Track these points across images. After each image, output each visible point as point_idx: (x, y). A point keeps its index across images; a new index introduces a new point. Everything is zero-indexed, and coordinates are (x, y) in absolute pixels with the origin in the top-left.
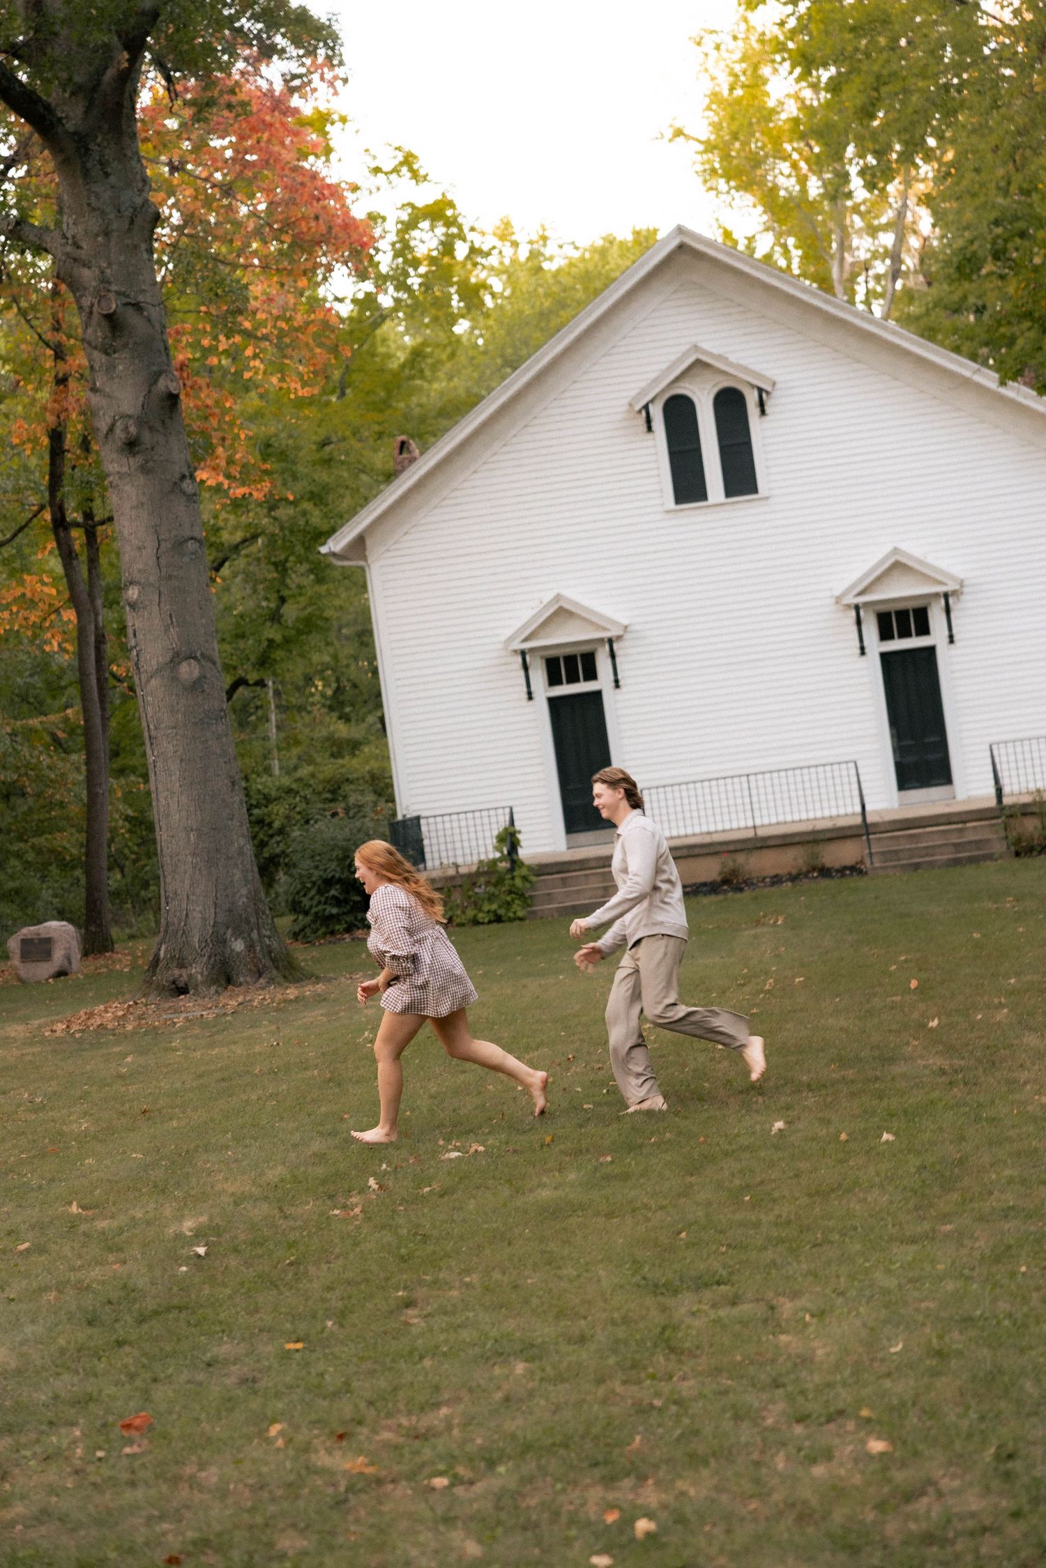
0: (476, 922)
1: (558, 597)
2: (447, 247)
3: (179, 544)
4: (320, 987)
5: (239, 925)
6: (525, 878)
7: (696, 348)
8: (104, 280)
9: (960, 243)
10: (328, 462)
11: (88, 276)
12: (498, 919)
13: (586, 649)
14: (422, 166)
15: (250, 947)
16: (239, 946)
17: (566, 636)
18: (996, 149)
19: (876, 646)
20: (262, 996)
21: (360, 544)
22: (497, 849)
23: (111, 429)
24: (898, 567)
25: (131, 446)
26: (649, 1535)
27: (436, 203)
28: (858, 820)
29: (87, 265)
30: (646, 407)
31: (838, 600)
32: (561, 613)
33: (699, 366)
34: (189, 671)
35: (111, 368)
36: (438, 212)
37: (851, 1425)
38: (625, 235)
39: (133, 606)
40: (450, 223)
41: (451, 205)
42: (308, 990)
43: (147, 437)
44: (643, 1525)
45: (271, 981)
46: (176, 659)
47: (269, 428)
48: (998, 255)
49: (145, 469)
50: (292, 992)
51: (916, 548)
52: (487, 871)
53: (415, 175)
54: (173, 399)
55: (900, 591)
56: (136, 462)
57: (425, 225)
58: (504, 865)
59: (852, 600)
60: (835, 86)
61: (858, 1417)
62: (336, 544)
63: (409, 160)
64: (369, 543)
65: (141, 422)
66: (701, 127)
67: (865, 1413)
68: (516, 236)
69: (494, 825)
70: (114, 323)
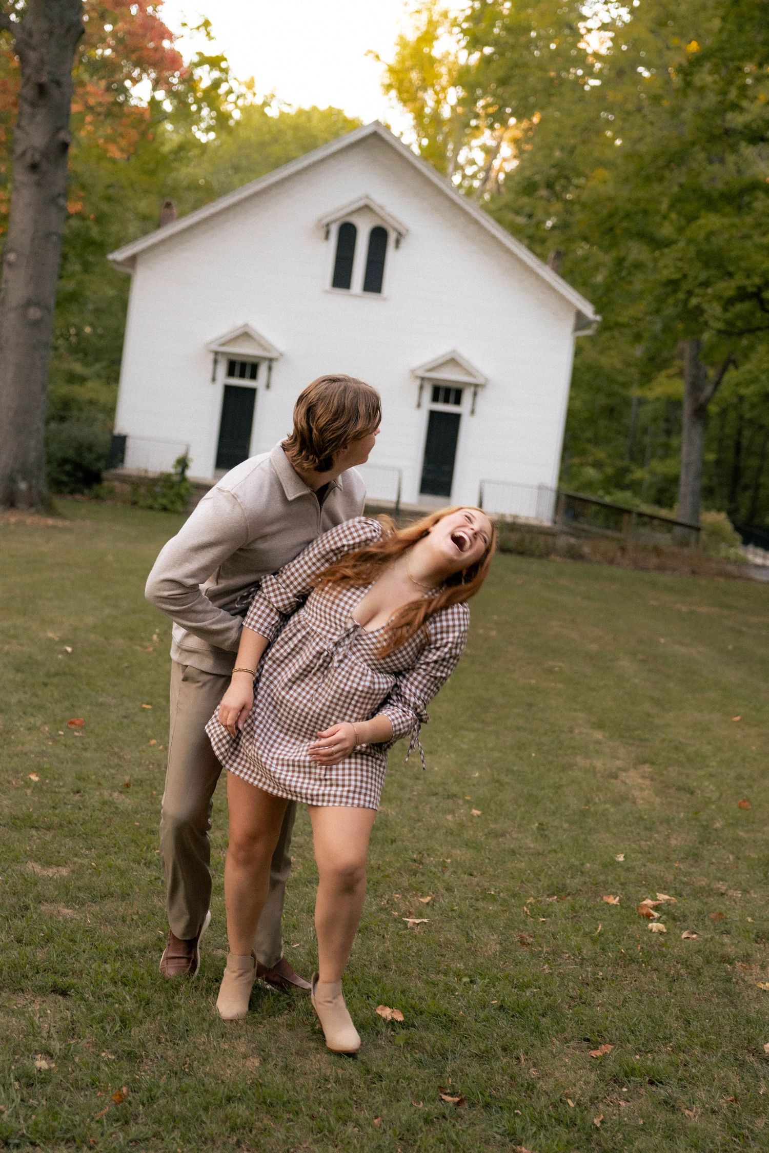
0: (151, 508)
1: (246, 325)
2: (216, 84)
3: (48, 235)
4: (67, 523)
5: (26, 474)
6: (187, 489)
7: (367, 197)
8: (42, 62)
9: (528, 173)
10: (109, 199)
11: (33, 56)
12: (165, 509)
13: (254, 360)
14: (213, 29)
15: (30, 488)
16: (23, 486)
17: (245, 350)
18: (574, 127)
19: (428, 405)
20: (32, 520)
21: (133, 260)
22: (176, 467)
23: (23, 154)
24: (453, 361)
25: (34, 167)
27: (217, 57)
28: (393, 505)
29: (34, 49)
30: (328, 225)
31: (413, 371)
32: (246, 335)
33: (366, 209)
34: (34, 313)
35: (33, 116)
36: (214, 62)
37: (460, 802)
38: (323, 107)
39: (10, 265)
40: (222, 70)
42: (60, 523)
43: (45, 166)
45: (38, 512)
46: (29, 303)
48: (550, 185)
49: (38, 184)
50: (50, 522)
51: (467, 353)
52: (165, 480)
53: (208, 35)
54: (65, 146)
55: (450, 376)
56: (34, 177)
57: (207, 67)
58: (176, 478)
59: (421, 373)
60: (486, 61)
61: (464, 799)
62: (119, 256)
63: (207, 24)
64: (139, 260)
65: (45, 154)
66: (391, 56)
67: (468, 798)
68: (256, 90)
69: (178, 453)
70: (42, 89)
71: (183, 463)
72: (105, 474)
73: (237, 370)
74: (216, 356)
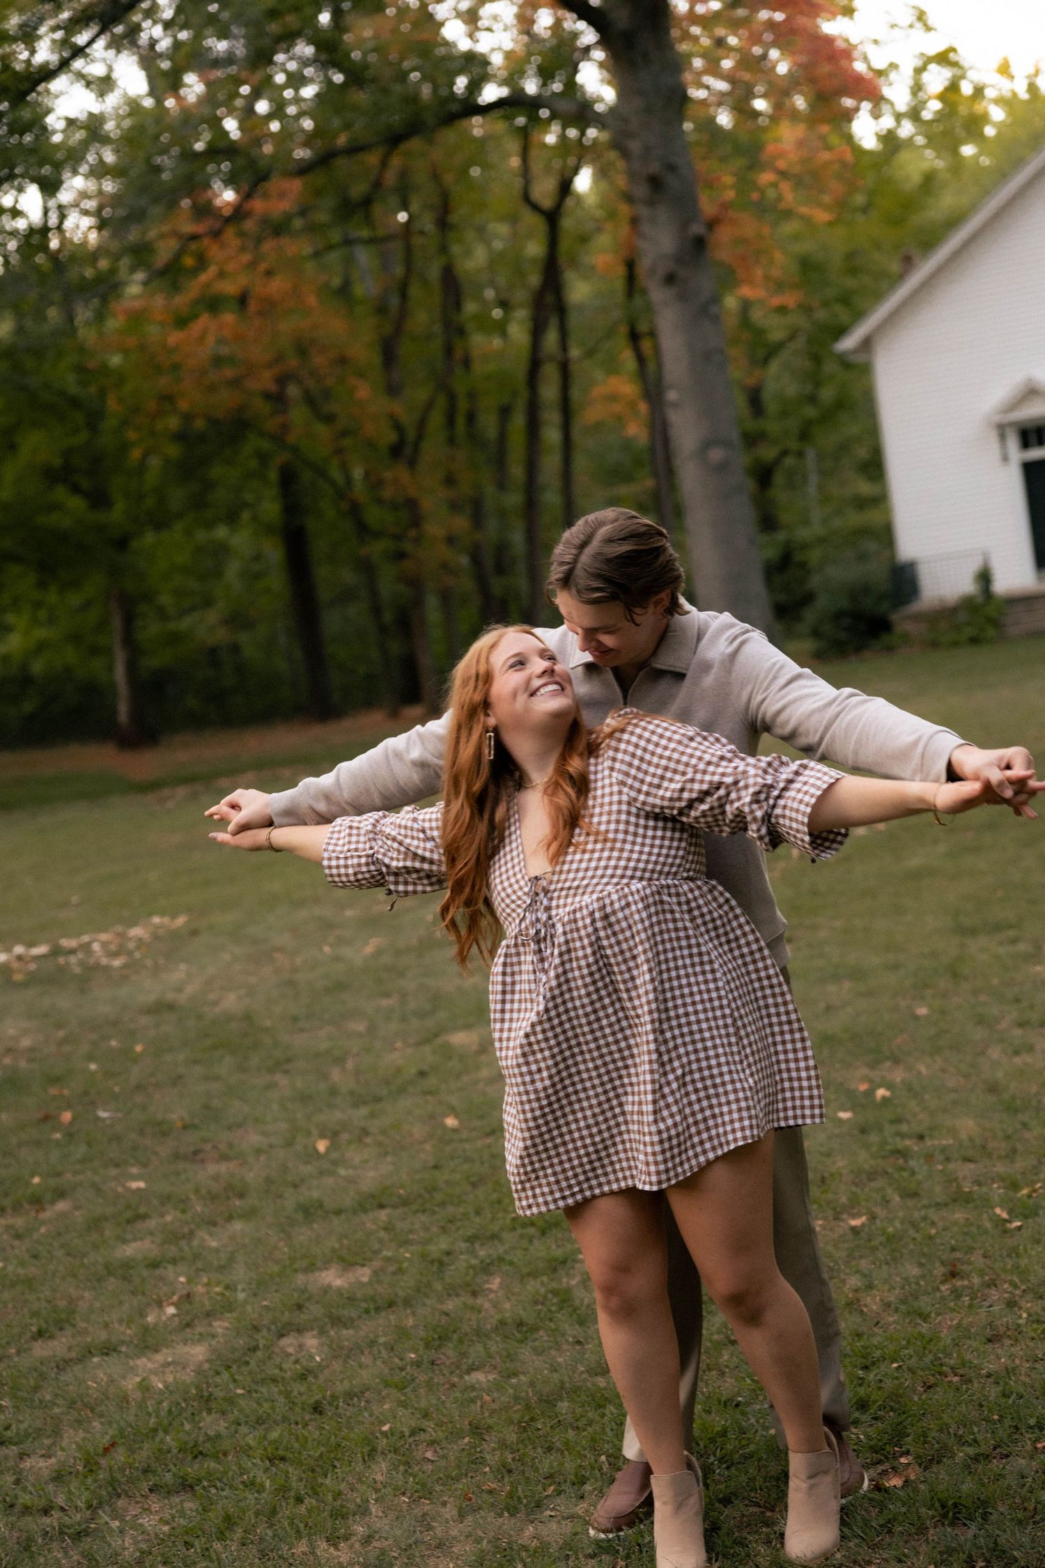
0: (956, 644)
1: (1029, 380)
2: (954, 85)
6: (998, 609)
11: (634, 146)
12: (974, 641)
14: (931, 19)
21: (866, 344)
22: (976, 585)
23: (655, 267)
25: (670, 279)
26: (884, 1098)
27: (946, 50)
29: (634, 136)
32: (1032, 393)
34: (716, 454)
35: (654, 217)
36: (943, 58)
39: (673, 405)
40: (955, 64)
41: (953, 50)
43: (683, 272)
44: (881, 1092)
46: (707, 445)
47: (806, 247)
49: (681, 296)
52: (967, 605)
53: (928, 28)
54: (701, 242)
56: (675, 291)
57: (934, 68)
62: (848, 343)
63: (921, 16)
64: (875, 340)
65: (679, 259)
68: (1014, 70)
69: (974, 566)
70: (655, 183)
71: (985, 577)
72: (894, 617)
73: (1033, 438)
74: (1002, 430)
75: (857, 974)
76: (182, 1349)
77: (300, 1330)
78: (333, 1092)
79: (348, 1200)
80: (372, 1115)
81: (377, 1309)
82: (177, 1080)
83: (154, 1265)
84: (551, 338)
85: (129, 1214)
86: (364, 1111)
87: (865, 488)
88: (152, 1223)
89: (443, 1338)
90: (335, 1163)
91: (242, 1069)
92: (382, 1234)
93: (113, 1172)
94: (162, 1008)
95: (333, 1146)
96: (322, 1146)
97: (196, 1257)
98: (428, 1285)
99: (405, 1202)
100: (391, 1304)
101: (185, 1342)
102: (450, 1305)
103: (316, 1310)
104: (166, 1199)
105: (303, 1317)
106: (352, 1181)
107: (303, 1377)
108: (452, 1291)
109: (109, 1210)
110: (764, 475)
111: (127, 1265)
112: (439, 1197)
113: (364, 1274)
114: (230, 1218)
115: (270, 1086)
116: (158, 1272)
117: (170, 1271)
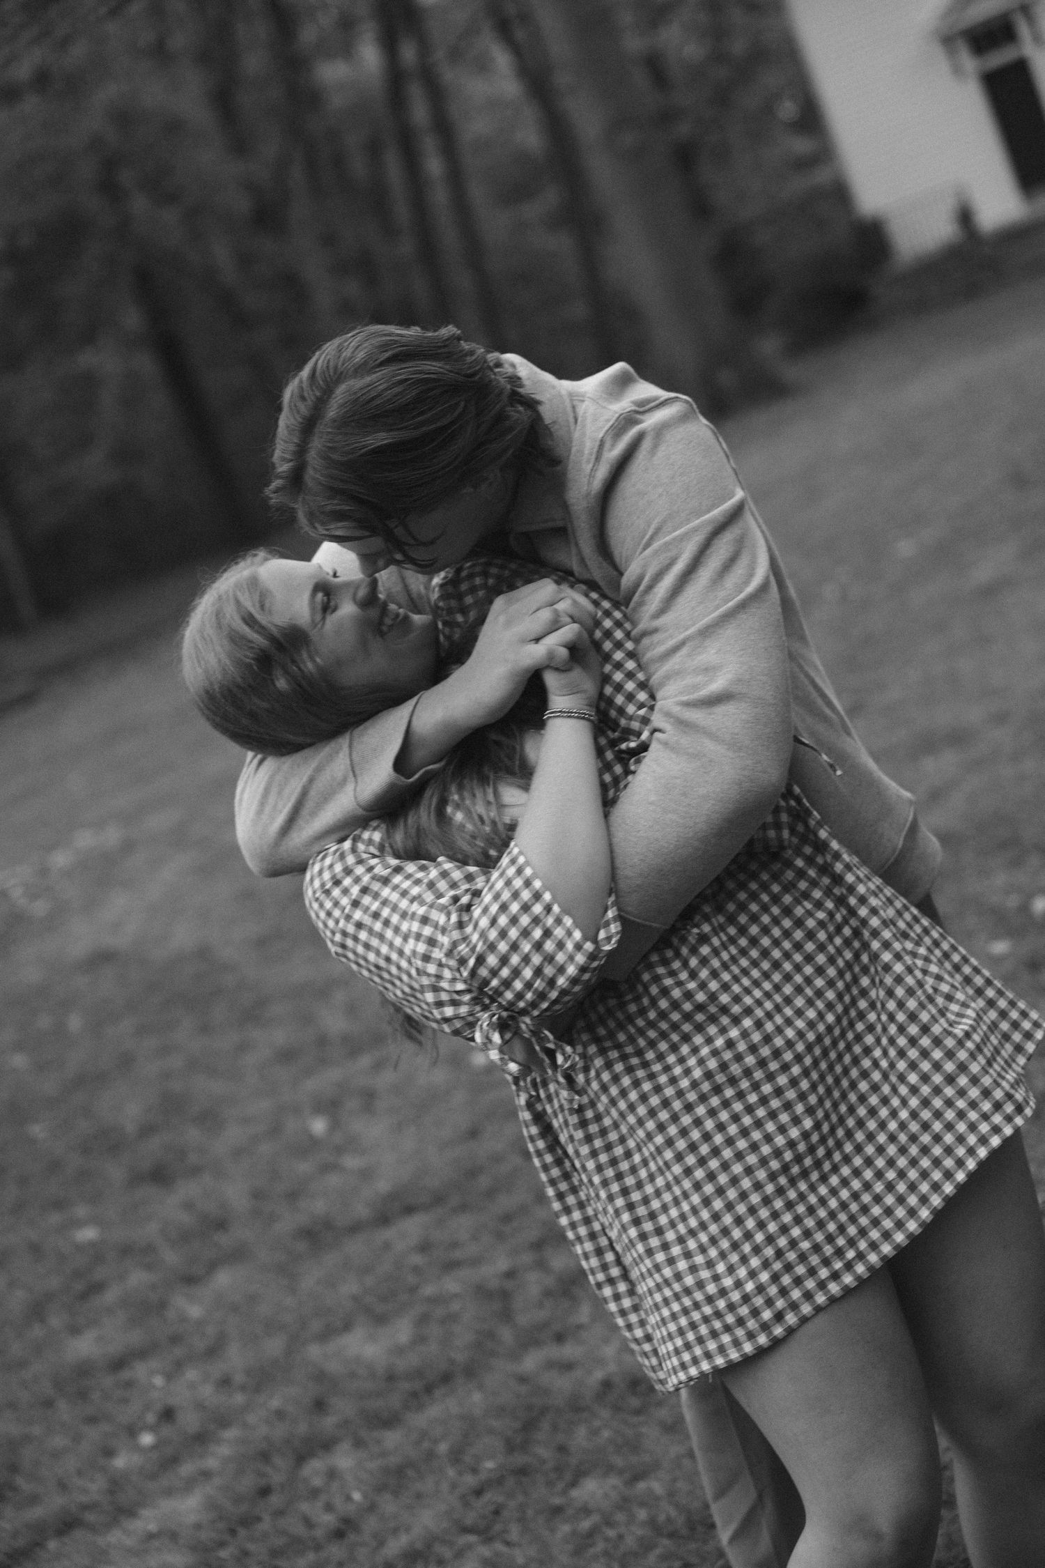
69: (950, 206)
71: (965, 217)
73: (984, 43)
74: (947, 41)
75: (958, 738)
76: (167, 1506)
77: (327, 1445)
78: (322, 1041)
79: (362, 1211)
80: (378, 1066)
81: (429, 1389)
82: (126, 1061)
83: (119, 1364)
84: (409, 53)
85: (79, 1286)
86: (365, 1061)
87: (801, 145)
88: (111, 1296)
89: (529, 1426)
90: (339, 1150)
91: (205, 1029)
92: (417, 1259)
93: (55, 1218)
94: (102, 958)
95: (335, 1125)
96: (319, 1126)
97: (175, 1339)
98: (491, 1335)
99: (438, 1199)
100: (446, 1378)
101: (169, 1492)
102: (531, 1362)
103: (343, 1408)
104: (126, 1251)
105: (329, 1422)
106: (366, 1174)
107: (339, 1534)
108: (530, 1340)
109: (54, 1283)
110: (685, 157)
111: (84, 1370)
112: (484, 1181)
113: (402, 1331)
114: (213, 1266)
115: (243, 1047)
116: (126, 1374)
117: (140, 1370)
